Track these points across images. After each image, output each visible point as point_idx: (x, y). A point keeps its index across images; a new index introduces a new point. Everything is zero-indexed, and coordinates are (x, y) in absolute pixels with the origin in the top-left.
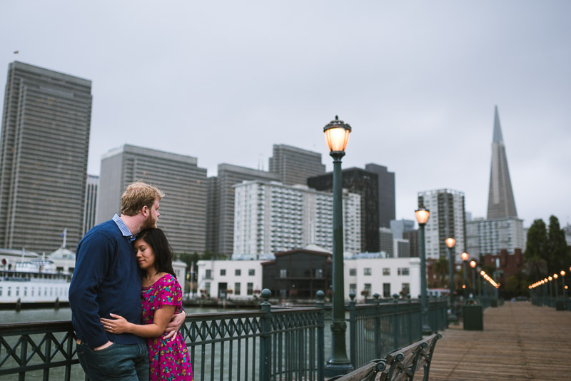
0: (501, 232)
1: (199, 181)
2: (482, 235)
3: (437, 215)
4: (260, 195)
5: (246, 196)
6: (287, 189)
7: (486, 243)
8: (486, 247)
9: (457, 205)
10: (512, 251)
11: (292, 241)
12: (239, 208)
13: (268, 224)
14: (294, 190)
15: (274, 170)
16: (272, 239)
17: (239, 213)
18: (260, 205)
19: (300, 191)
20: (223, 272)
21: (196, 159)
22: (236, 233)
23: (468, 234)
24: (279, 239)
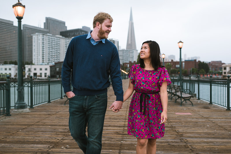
1: (14, 31)
2: (124, 55)
4: (43, 39)
5: (37, 39)
6: (54, 37)
7: (125, 58)
10: (133, 62)
11: (56, 57)
12: (34, 44)
13: (46, 50)
14: (57, 37)
15: (46, 28)
16: (48, 56)
17: (34, 46)
18: (43, 43)
19: (59, 38)
20: (35, 69)
21: (13, 22)
22: (34, 54)
24: (51, 56)
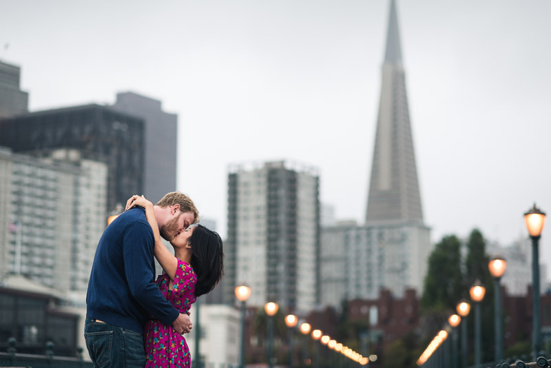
0: (389, 251)
2: (352, 254)
3: (263, 213)
7: (359, 272)
8: (358, 279)
9: (304, 195)
10: (399, 293)
23: (324, 254)
